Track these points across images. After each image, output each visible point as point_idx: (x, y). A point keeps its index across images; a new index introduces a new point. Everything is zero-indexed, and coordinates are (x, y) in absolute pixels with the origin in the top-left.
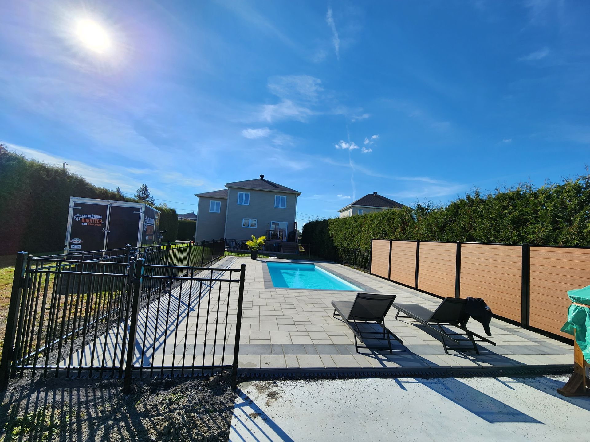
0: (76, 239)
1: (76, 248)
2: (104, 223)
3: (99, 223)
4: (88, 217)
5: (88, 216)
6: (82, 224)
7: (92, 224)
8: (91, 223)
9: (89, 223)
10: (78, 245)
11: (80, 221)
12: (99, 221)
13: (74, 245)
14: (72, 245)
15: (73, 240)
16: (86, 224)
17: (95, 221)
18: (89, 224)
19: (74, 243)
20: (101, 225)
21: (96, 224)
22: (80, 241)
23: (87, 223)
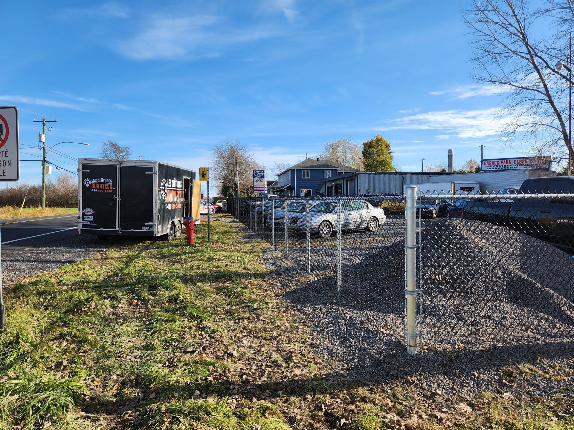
0: (88, 209)
1: (88, 220)
2: (114, 188)
3: (109, 189)
4: (97, 182)
5: (97, 180)
6: (92, 190)
7: (103, 191)
8: (101, 189)
9: (100, 189)
10: (91, 217)
11: (90, 187)
12: (109, 186)
13: (86, 217)
14: (84, 216)
15: (84, 211)
16: (96, 190)
17: (105, 186)
18: (99, 191)
19: (86, 213)
20: (111, 191)
21: (107, 189)
22: (92, 211)
23: (98, 189)
